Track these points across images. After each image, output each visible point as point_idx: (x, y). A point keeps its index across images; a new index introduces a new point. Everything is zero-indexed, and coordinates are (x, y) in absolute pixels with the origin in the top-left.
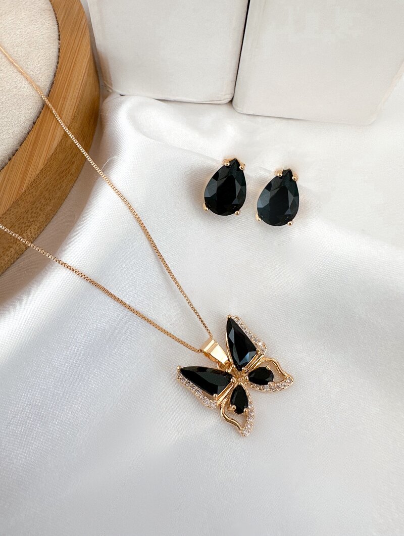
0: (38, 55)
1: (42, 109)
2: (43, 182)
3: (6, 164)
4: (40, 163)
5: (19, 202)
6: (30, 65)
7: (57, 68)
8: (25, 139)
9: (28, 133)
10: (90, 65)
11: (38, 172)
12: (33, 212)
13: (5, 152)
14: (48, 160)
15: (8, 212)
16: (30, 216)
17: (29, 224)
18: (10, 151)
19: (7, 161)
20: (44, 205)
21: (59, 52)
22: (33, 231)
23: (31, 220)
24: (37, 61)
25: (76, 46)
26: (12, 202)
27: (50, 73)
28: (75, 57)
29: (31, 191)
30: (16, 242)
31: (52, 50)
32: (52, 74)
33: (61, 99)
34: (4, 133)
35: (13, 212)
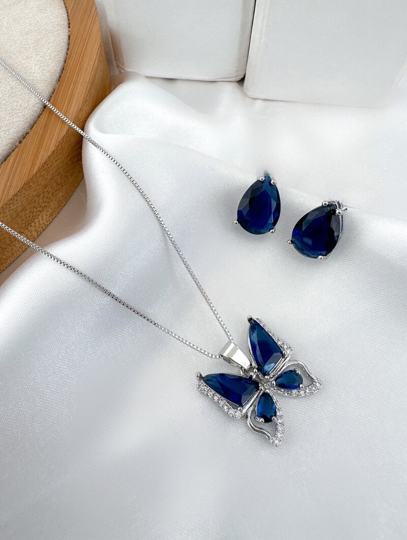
0: (48, 42)
1: (53, 94)
2: (55, 164)
3: (16, 147)
4: (52, 145)
5: (31, 184)
6: (39, 52)
7: (67, 54)
8: (35, 123)
9: (39, 117)
10: (100, 52)
11: (49, 154)
12: (45, 196)
13: (16, 135)
14: (59, 142)
15: (19, 194)
16: (41, 200)
17: (41, 209)
18: (20, 134)
19: (17, 144)
20: (56, 191)
21: (69, 39)
22: (44, 217)
23: (43, 205)
24: (46, 47)
25: (86, 33)
26: (23, 184)
27: (60, 59)
28: (86, 43)
29: (43, 173)
30: (27, 228)
31: (62, 37)
32: (62, 59)
33: (72, 83)
34: (14, 116)
35: (25, 194)
